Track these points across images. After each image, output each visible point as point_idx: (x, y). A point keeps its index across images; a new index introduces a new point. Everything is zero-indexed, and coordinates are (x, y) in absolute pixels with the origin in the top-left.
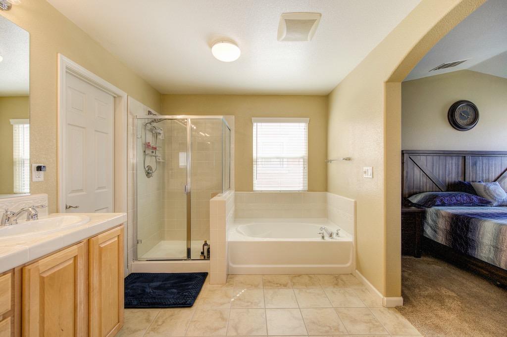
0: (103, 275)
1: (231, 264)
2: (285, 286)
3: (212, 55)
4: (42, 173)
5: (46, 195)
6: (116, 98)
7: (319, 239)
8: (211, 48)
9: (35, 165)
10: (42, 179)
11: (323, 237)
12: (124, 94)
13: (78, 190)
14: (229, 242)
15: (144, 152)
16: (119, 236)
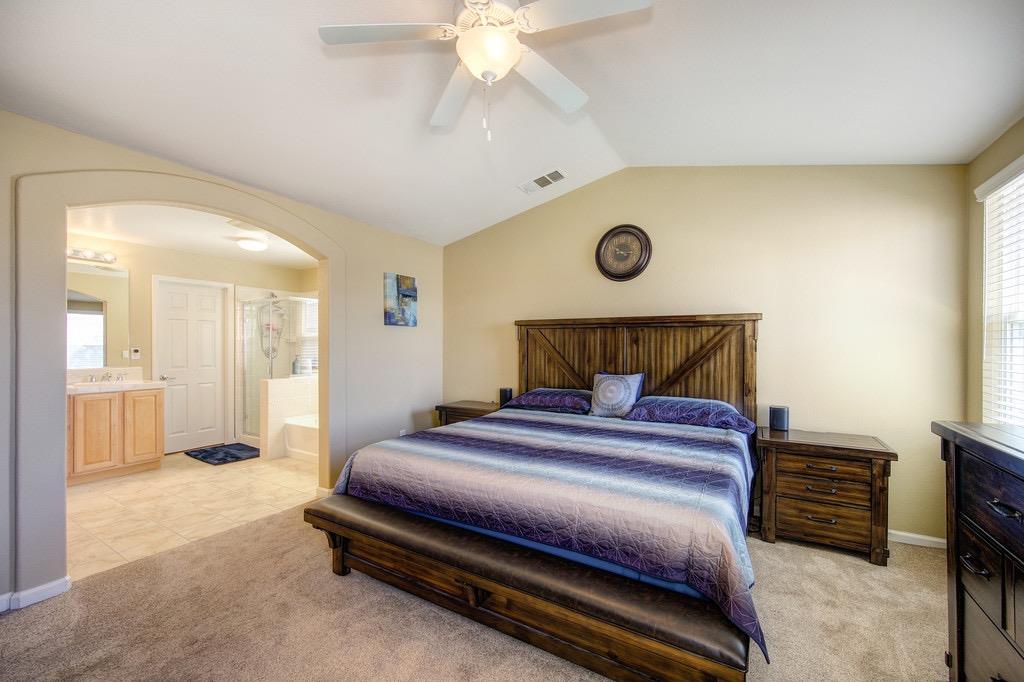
0: (137, 417)
1: (288, 447)
4: (138, 354)
5: (141, 368)
6: (224, 290)
10: (138, 358)
12: (230, 286)
13: (177, 367)
14: (287, 425)
15: (262, 334)
16: (155, 397)
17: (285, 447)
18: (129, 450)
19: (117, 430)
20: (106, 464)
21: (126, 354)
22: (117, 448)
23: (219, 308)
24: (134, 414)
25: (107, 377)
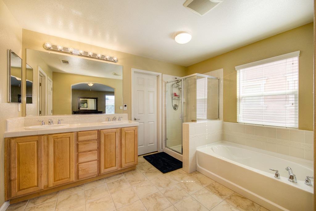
0: (127, 142)
1: (198, 165)
2: (221, 195)
3: (176, 43)
4: (126, 107)
5: (127, 114)
6: (158, 76)
7: (272, 176)
8: (175, 39)
9: (124, 105)
10: (126, 109)
11: (277, 175)
12: (160, 74)
13: (141, 114)
14: (197, 151)
15: (172, 98)
16: (134, 130)
17: (196, 165)
18: (123, 160)
19: (118, 150)
20: (114, 168)
21: (121, 108)
22: (118, 159)
23: (156, 85)
24: (125, 141)
25: (114, 119)
